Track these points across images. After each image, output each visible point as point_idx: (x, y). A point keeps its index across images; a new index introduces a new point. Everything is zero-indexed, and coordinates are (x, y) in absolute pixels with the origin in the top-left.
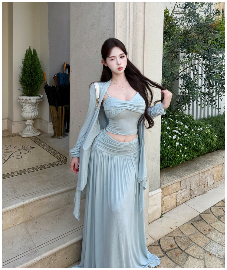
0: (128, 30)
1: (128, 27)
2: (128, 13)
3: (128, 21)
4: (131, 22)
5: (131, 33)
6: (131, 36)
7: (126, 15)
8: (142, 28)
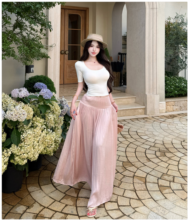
0: (150, 40)
1: (150, 39)
2: (150, 34)
3: (150, 37)
4: (151, 37)
5: (151, 41)
6: (151, 42)
7: (149, 35)
8: (155, 39)
